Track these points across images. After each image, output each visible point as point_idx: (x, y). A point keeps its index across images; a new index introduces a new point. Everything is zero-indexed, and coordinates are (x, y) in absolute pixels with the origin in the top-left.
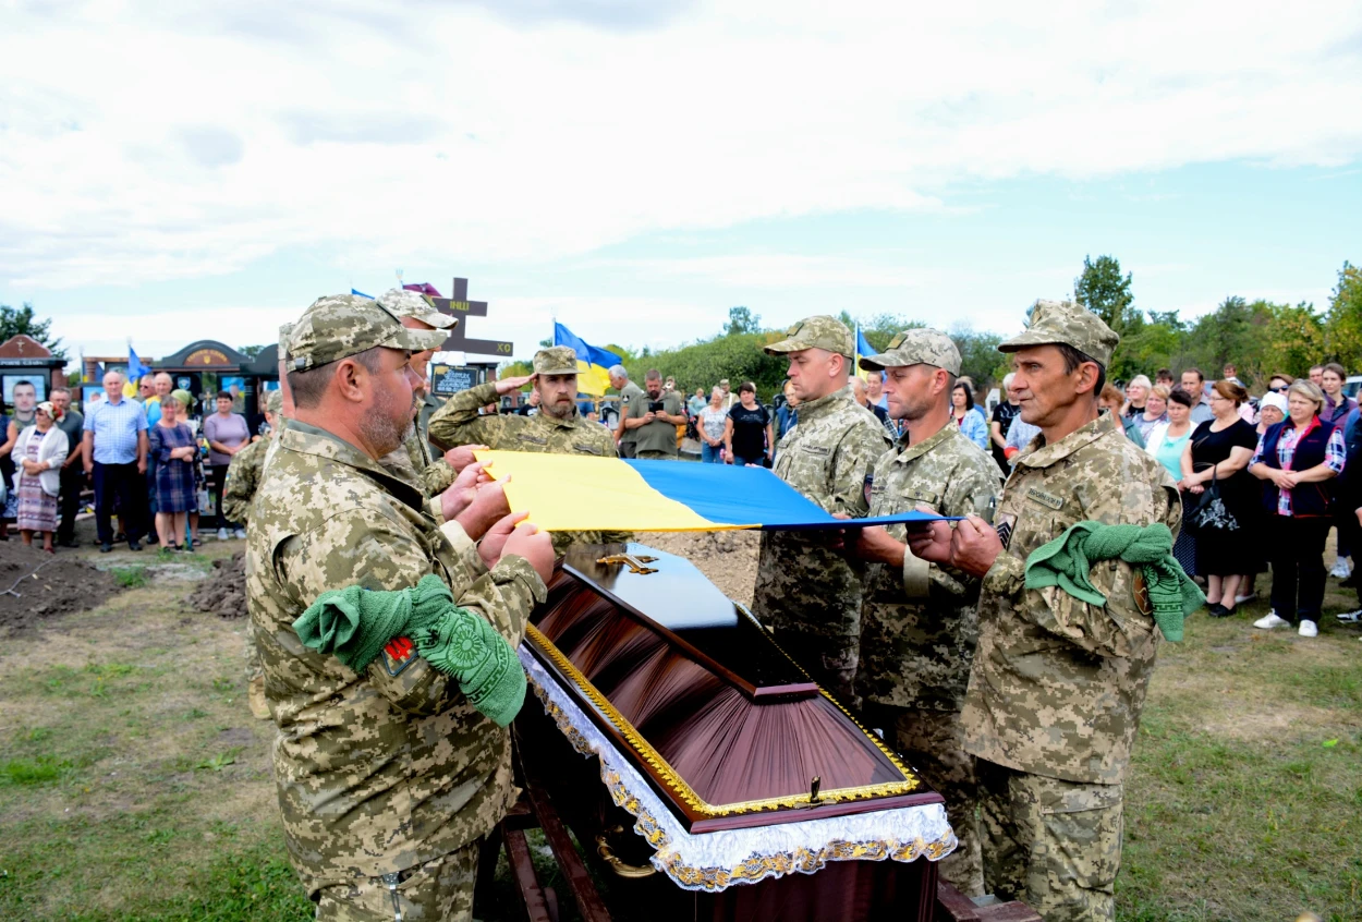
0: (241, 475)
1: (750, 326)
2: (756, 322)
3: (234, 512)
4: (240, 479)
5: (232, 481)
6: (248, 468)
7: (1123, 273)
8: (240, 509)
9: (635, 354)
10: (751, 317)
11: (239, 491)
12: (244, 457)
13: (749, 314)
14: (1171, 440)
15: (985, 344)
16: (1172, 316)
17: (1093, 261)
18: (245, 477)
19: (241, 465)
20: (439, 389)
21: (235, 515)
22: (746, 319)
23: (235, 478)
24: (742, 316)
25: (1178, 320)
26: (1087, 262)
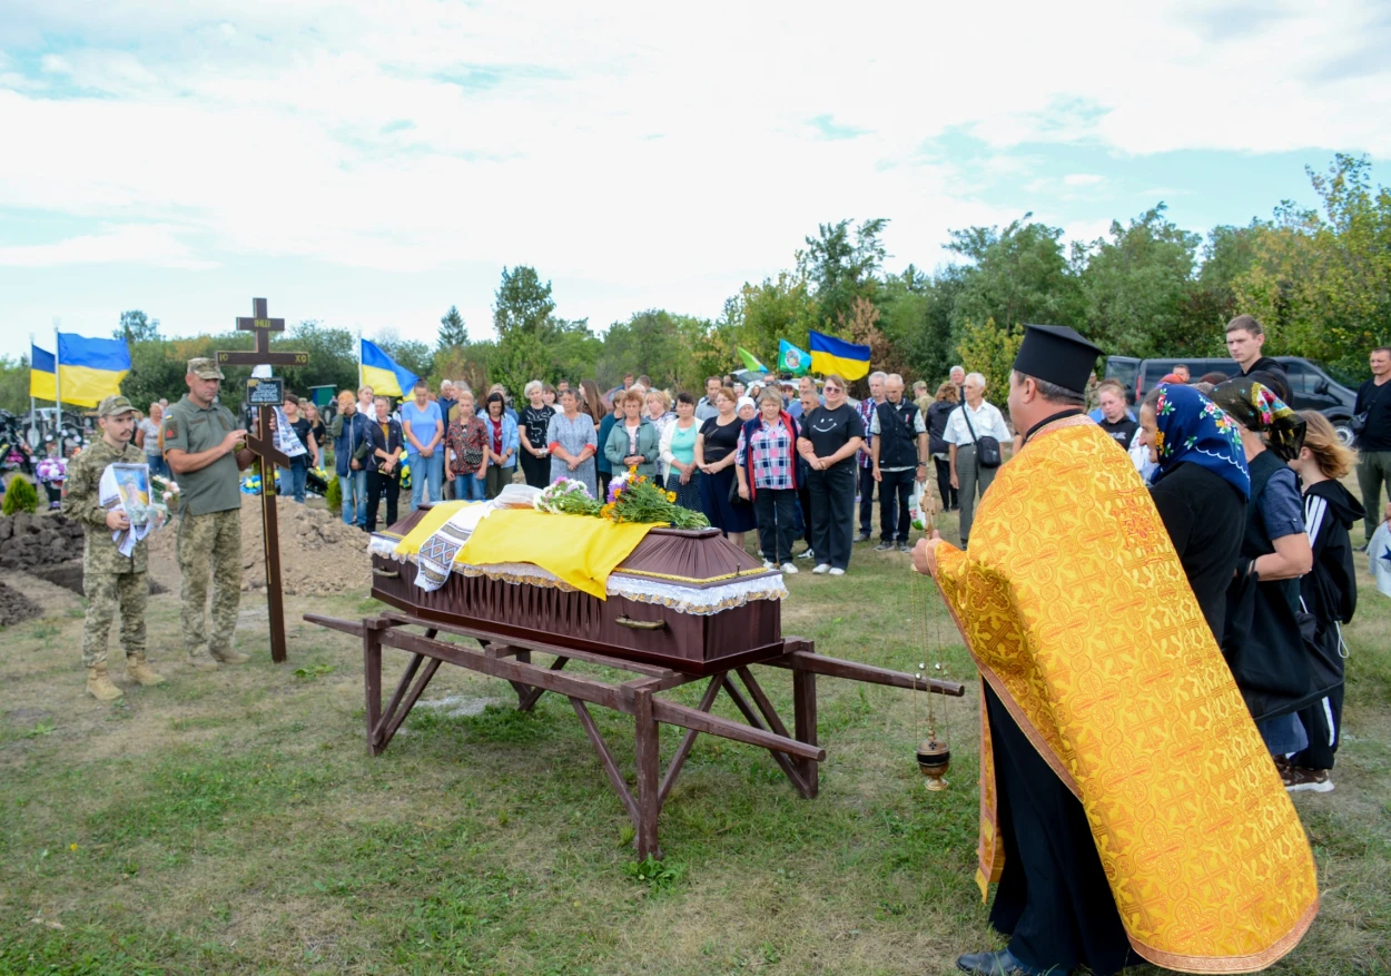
0: (80, 476)
1: (148, 333)
2: (154, 328)
3: (74, 510)
4: (79, 480)
5: (72, 482)
6: (87, 469)
7: (542, 282)
8: (79, 509)
9: (12, 363)
10: (148, 322)
11: (78, 491)
12: (83, 460)
13: (146, 319)
14: (682, 430)
15: (412, 352)
16: (582, 324)
17: (511, 273)
18: (84, 478)
19: (80, 467)
20: (253, 400)
21: (75, 514)
22: (143, 324)
23: (75, 479)
24: (137, 321)
25: (589, 328)
26: (505, 274)
